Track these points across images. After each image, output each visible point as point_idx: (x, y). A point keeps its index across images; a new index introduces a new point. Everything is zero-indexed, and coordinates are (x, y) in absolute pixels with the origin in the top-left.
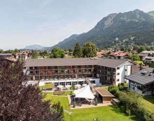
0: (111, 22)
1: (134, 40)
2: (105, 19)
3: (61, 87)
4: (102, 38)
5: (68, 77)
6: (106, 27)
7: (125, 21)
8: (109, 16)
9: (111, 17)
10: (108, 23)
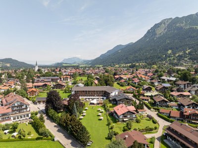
0: (165, 29)
1: (190, 53)
2: (157, 26)
3: (87, 100)
4: (151, 50)
5: (92, 96)
6: (158, 36)
7: (182, 28)
8: (163, 22)
9: (164, 24)
10: (160, 31)
